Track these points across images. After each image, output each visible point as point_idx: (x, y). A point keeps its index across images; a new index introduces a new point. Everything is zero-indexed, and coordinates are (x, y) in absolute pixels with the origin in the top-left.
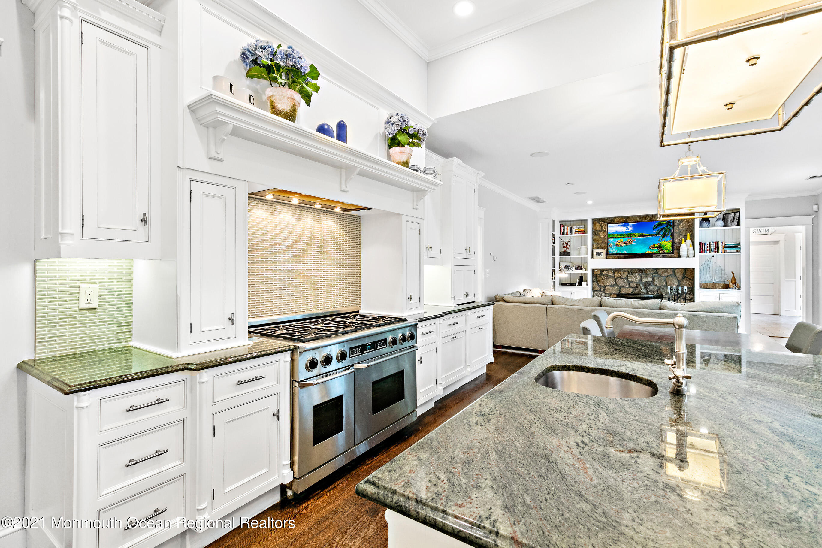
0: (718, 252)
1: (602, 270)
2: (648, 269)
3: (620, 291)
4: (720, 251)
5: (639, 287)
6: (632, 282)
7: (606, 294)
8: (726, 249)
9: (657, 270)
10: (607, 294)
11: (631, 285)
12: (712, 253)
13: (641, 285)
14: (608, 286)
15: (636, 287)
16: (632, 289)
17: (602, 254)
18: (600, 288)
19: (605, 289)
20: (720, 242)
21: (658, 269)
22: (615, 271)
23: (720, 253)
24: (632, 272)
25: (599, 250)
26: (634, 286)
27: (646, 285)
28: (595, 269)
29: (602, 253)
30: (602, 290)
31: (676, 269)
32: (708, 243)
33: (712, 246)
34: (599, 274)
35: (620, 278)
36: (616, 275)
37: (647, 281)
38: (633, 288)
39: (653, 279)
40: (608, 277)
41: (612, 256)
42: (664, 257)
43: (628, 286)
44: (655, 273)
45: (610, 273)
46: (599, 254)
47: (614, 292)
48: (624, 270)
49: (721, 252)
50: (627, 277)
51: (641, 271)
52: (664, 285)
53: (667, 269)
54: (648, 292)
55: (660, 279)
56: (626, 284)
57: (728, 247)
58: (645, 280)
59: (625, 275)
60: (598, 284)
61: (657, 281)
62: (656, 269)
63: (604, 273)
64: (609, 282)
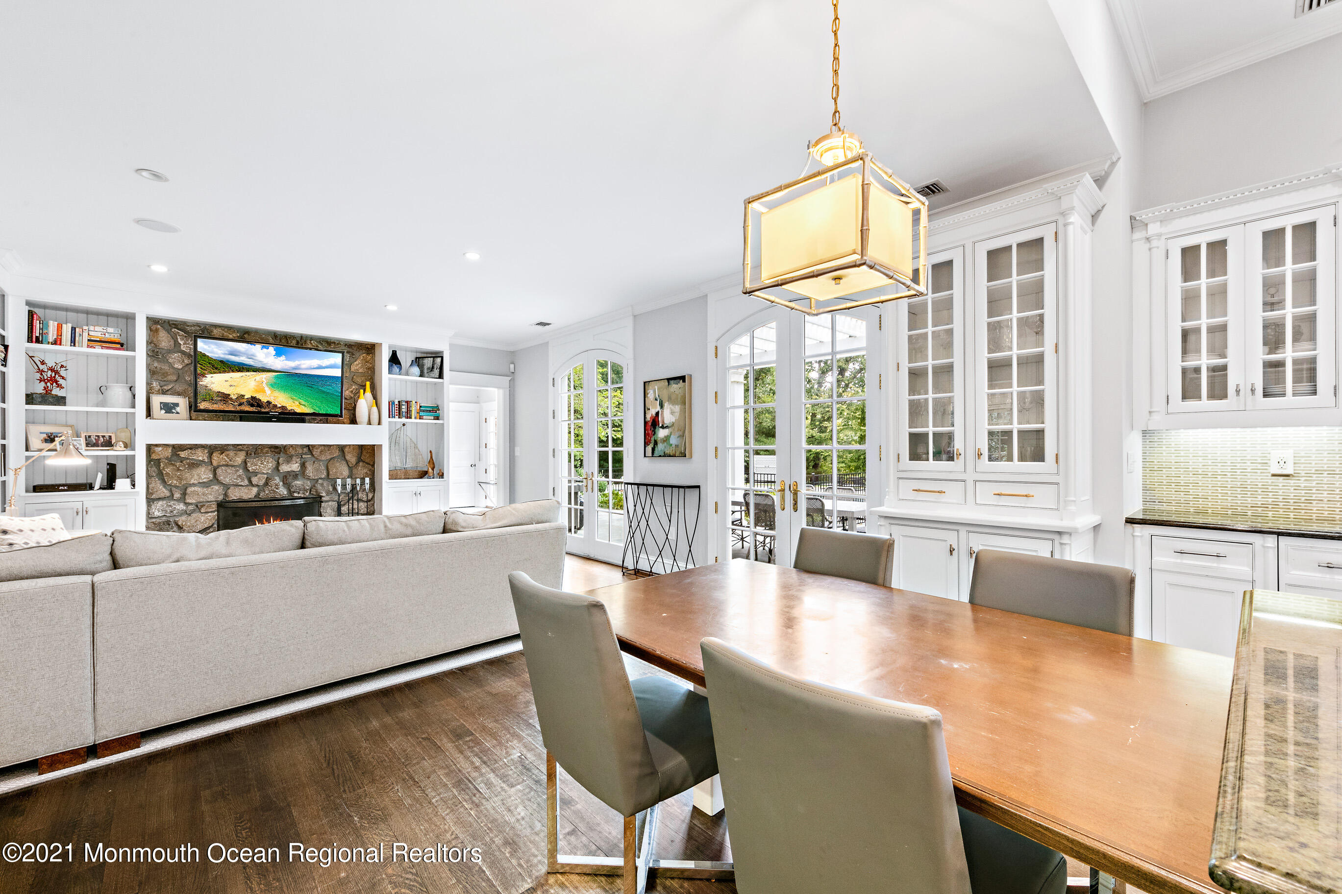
0: (410, 418)
1: (177, 449)
2: (292, 446)
3: (226, 495)
4: (413, 417)
5: (272, 483)
6: (255, 474)
7: (187, 504)
8: (422, 414)
9: (310, 448)
10: (191, 504)
11: (255, 480)
12: (404, 420)
13: (277, 480)
14: (194, 485)
15: (266, 484)
16: (255, 490)
17: (178, 409)
18: (171, 491)
19: (184, 494)
20: (414, 402)
21: (313, 446)
22: (212, 449)
23: (413, 420)
24: (255, 451)
25: (170, 399)
26: (261, 483)
27: (287, 478)
28: (157, 445)
29: (177, 405)
30: (177, 495)
31: (345, 446)
32: (396, 403)
33: (403, 407)
34: (167, 458)
35: (227, 465)
36: (217, 458)
37: (289, 470)
38: (257, 486)
39: (303, 465)
40: (194, 465)
41: (206, 415)
42: (324, 423)
43: (246, 482)
44: (306, 454)
45: (201, 456)
46: (168, 408)
47: (211, 498)
48: (237, 447)
49: (415, 418)
50: (245, 462)
51: (277, 449)
52: (323, 476)
53: (330, 446)
54: (290, 492)
55: (316, 465)
56: (243, 480)
57: (424, 411)
58: (285, 468)
59: (239, 459)
60: (164, 482)
61: (310, 471)
62: (308, 446)
63: (183, 454)
64: (196, 477)
